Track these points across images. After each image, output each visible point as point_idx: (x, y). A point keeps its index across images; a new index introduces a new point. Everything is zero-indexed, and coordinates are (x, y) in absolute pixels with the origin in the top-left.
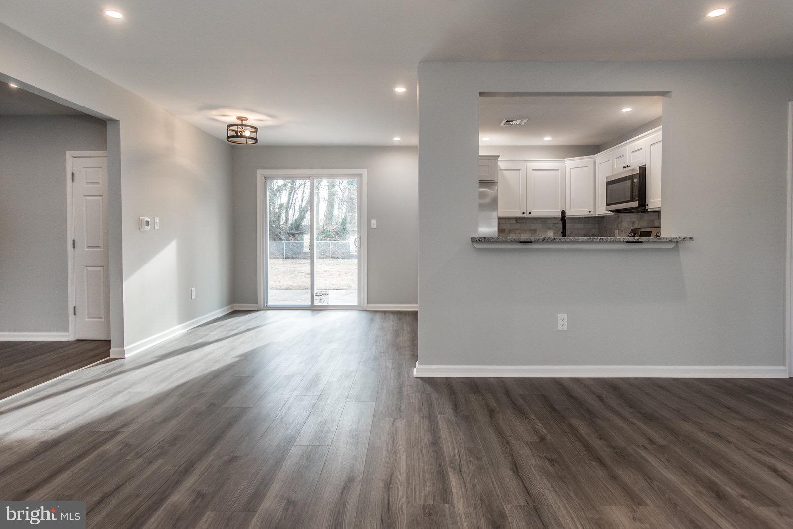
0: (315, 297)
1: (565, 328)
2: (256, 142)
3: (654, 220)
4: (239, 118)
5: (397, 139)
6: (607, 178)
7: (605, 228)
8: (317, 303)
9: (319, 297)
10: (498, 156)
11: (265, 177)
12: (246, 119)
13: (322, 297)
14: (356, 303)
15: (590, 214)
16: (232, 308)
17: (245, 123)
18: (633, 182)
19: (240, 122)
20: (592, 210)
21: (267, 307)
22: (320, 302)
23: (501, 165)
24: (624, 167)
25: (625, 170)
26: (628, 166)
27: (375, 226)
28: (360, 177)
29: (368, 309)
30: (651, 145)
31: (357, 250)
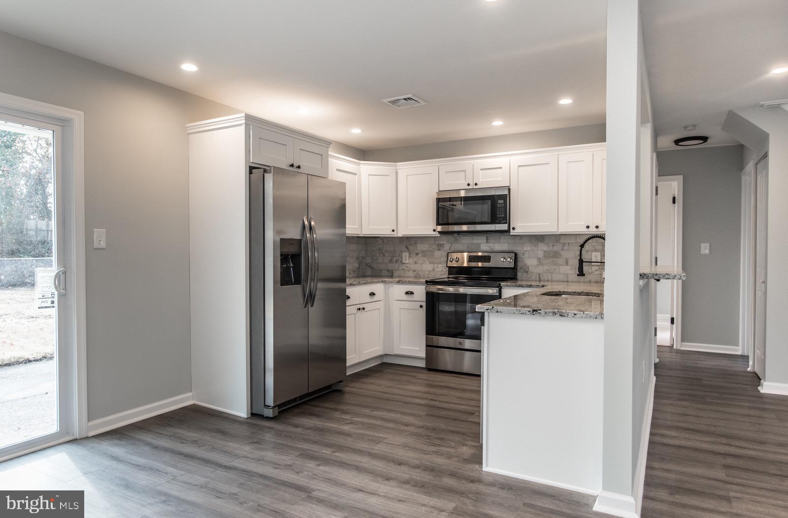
10: (331, 143)
18: (494, 203)
24: (469, 185)
25: (470, 187)
26: (476, 184)
27: (103, 244)
28: (62, 125)
29: (91, 434)
30: (519, 166)
31: (56, 300)
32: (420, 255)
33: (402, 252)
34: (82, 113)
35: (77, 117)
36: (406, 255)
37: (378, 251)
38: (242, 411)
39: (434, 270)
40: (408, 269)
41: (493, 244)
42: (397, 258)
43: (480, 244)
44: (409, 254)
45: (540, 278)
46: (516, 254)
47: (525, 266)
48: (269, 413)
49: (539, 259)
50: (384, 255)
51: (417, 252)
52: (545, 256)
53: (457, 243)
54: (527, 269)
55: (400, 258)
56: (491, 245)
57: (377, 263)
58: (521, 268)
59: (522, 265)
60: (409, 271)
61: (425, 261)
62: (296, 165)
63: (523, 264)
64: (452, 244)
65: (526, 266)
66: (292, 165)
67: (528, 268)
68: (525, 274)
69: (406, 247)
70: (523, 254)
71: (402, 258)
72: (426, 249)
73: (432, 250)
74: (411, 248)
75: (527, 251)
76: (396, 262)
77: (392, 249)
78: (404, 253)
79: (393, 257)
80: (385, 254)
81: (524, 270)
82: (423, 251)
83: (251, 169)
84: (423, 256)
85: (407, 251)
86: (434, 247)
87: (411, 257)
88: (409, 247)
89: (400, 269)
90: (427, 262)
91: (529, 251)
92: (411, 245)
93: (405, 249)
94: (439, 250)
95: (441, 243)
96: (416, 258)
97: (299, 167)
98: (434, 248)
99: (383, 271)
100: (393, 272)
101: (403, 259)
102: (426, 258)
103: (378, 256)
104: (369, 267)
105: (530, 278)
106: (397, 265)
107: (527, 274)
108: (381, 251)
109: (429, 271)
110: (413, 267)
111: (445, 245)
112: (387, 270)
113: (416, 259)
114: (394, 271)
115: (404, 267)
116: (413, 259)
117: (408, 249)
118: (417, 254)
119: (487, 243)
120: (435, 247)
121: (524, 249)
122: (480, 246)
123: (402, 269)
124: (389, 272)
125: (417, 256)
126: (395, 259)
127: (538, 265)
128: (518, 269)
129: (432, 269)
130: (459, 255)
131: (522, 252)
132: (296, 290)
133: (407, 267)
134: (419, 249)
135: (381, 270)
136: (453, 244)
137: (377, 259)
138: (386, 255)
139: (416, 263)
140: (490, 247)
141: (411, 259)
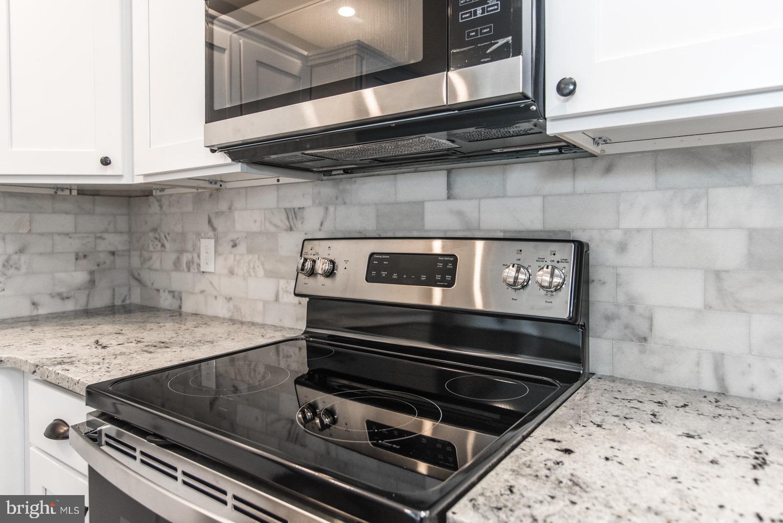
7: (155, 230)
15: (108, 170)
32: (242, 248)
33: (199, 235)
36: (207, 245)
37: (151, 235)
39: (277, 299)
40: (216, 293)
41: (474, 203)
42: (189, 256)
43: (421, 203)
44: (216, 242)
45: (721, 380)
46: (581, 250)
47: (632, 308)
50: (163, 246)
51: (234, 236)
53: (345, 203)
54: (641, 326)
55: (195, 255)
56: (467, 207)
57: (150, 269)
58: (609, 318)
59: (617, 305)
60: (216, 297)
61: (254, 268)
63: (621, 299)
64: (327, 209)
65: (639, 309)
67: (651, 319)
68: (632, 350)
69: (210, 222)
70: (622, 248)
71: (199, 256)
72: (255, 228)
73: (272, 229)
74: (219, 223)
75: (639, 230)
76: (189, 270)
77: (179, 228)
78: (202, 240)
79: (182, 251)
80: (165, 242)
81: (627, 327)
82: (250, 235)
84: (250, 251)
85: (211, 234)
86: (276, 220)
87: (220, 255)
88: (215, 222)
89: (197, 290)
90: (261, 272)
91: (653, 230)
92: (219, 214)
93: (206, 227)
94: (291, 229)
95: (296, 204)
96: (232, 256)
98: (279, 224)
99: (161, 291)
100: (181, 300)
101: (201, 257)
102: (256, 256)
103: (151, 248)
104: (136, 279)
105: (660, 371)
106: (189, 277)
107: (642, 352)
108: (157, 236)
109: (265, 303)
110: (227, 286)
111: (307, 214)
112: (170, 292)
113: (231, 261)
114: (184, 296)
115: (203, 284)
116: (226, 259)
117: (214, 229)
118: (234, 246)
119: (449, 197)
120: (280, 219)
121: (625, 224)
122: (422, 215)
123: (202, 292)
124: (174, 297)
125: (234, 250)
126: (185, 258)
127: (708, 307)
128: (595, 320)
129: (271, 297)
130: (339, 251)
131: (617, 236)
133: (211, 283)
134: (238, 227)
135: (158, 290)
136: (331, 209)
137: (150, 258)
138: (168, 245)
139: (232, 272)
140: (460, 213)
141: (221, 260)
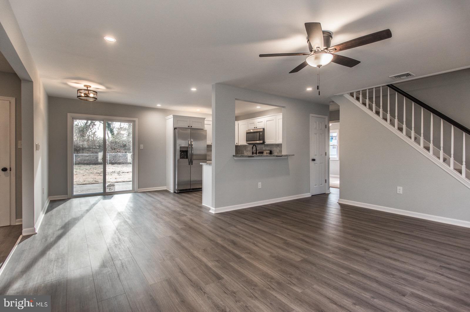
0: (107, 188)
1: (261, 187)
2: (95, 100)
3: (263, 148)
4: (85, 86)
5: (159, 105)
6: (247, 131)
8: (108, 190)
9: (109, 188)
10: (205, 118)
11: (73, 118)
12: (90, 87)
13: (111, 187)
14: (131, 189)
16: (49, 199)
17: (89, 89)
18: (259, 134)
19: (86, 88)
20: (238, 143)
21: (73, 196)
22: (109, 190)
23: (206, 122)
24: (254, 128)
25: (255, 128)
26: (256, 127)
27: (142, 148)
28: (134, 122)
29: (139, 191)
30: (267, 121)
31: (132, 160)
34: (138, 119)
35: (136, 120)
38: (172, 191)
46: (271, 151)
48: (176, 191)
49: (278, 153)
52: (279, 152)
62: (191, 126)
66: (189, 126)
77: (242, 149)
80: (240, 151)
83: (175, 128)
97: (191, 127)
132: (186, 161)
